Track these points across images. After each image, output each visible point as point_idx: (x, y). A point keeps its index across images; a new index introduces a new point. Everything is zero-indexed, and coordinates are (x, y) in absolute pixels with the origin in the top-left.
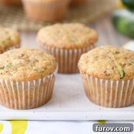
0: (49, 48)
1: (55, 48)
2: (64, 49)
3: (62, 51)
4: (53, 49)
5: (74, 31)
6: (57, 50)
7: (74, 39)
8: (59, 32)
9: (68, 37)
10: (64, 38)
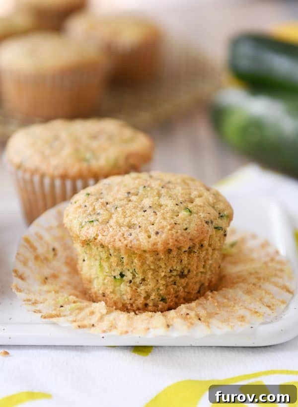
0: (28, 176)
1: (43, 176)
2: (64, 177)
3: (58, 183)
4: (36, 179)
5: (94, 137)
6: (47, 181)
7: (88, 156)
8: (56, 138)
9: (77, 151)
10: (67, 151)
